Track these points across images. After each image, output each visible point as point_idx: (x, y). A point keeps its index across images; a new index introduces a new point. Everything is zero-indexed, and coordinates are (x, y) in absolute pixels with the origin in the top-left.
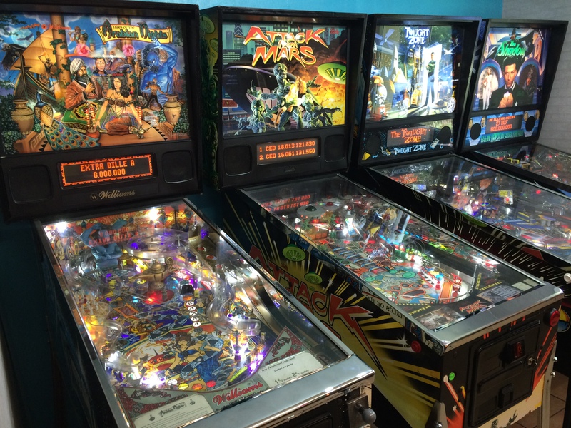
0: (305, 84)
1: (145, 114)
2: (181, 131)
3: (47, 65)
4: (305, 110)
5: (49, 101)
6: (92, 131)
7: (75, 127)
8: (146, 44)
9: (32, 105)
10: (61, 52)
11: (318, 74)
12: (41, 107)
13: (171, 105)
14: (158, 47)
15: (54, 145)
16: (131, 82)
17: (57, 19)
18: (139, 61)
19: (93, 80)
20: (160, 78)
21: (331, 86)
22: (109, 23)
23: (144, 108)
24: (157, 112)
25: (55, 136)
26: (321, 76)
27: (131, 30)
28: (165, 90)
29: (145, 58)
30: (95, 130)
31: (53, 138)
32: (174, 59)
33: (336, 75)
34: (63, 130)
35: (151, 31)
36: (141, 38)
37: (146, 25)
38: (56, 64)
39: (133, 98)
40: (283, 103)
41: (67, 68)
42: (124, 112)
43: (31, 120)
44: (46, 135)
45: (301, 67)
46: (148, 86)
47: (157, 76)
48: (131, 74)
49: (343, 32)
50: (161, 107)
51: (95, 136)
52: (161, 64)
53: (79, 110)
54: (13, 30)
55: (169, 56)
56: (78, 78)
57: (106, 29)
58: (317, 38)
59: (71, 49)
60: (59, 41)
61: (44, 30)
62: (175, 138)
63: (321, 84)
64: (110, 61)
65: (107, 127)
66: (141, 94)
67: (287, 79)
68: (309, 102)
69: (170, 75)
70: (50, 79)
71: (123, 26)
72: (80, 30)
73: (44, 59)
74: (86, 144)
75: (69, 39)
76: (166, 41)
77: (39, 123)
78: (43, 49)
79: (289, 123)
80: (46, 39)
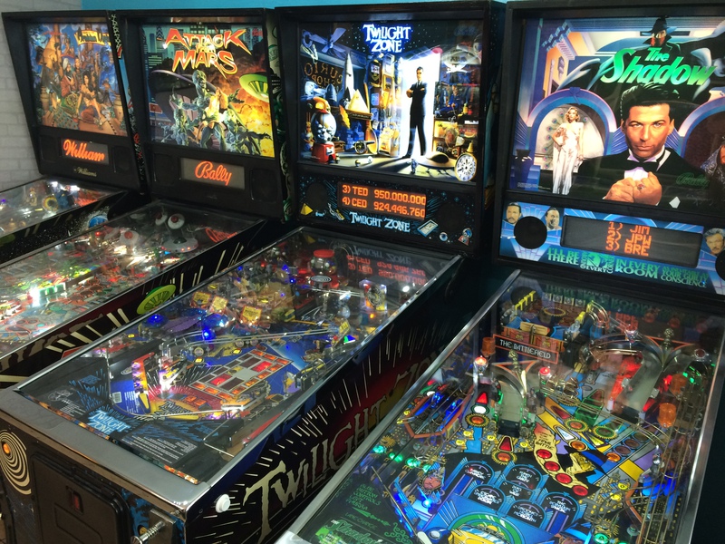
0: (226, 97)
3: (53, 62)
4: (227, 130)
6: (75, 117)
7: (67, 112)
8: (101, 47)
10: (59, 52)
11: (240, 86)
13: (118, 103)
14: (108, 49)
17: (56, 26)
18: (98, 61)
19: (74, 76)
20: (110, 78)
21: (257, 104)
24: (110, 108)
25: (59, 117)
26: (244, 91)
27: (92, 33)
29: (101, 58)
33: (262, 90)
34: (62, 113)
35: (104, 35)
38: (57, 62)
39: (95, 93)
40: (204, 117)
42: (91, 104)
43: (48, 102)
44: (55, 115)
45: (220, 77)
46: (103, 84)
50: (112, 104)
51: (76, 121)
52: (111, 65)
54: (39, 37)
57: (79, 34)
58: (236, 41)
62: (121, 134)
63: (245, 100)
64: (82, 60)
65: (82, 116)
66: (100, 91)
67: (206, 89)
68: (231, 120)
70: (55, 73)
71: (88, 31)
73: (52, 57)
75: (62, 43)
77: (51, 105)
78: (51, 50)
80: (53, 41)
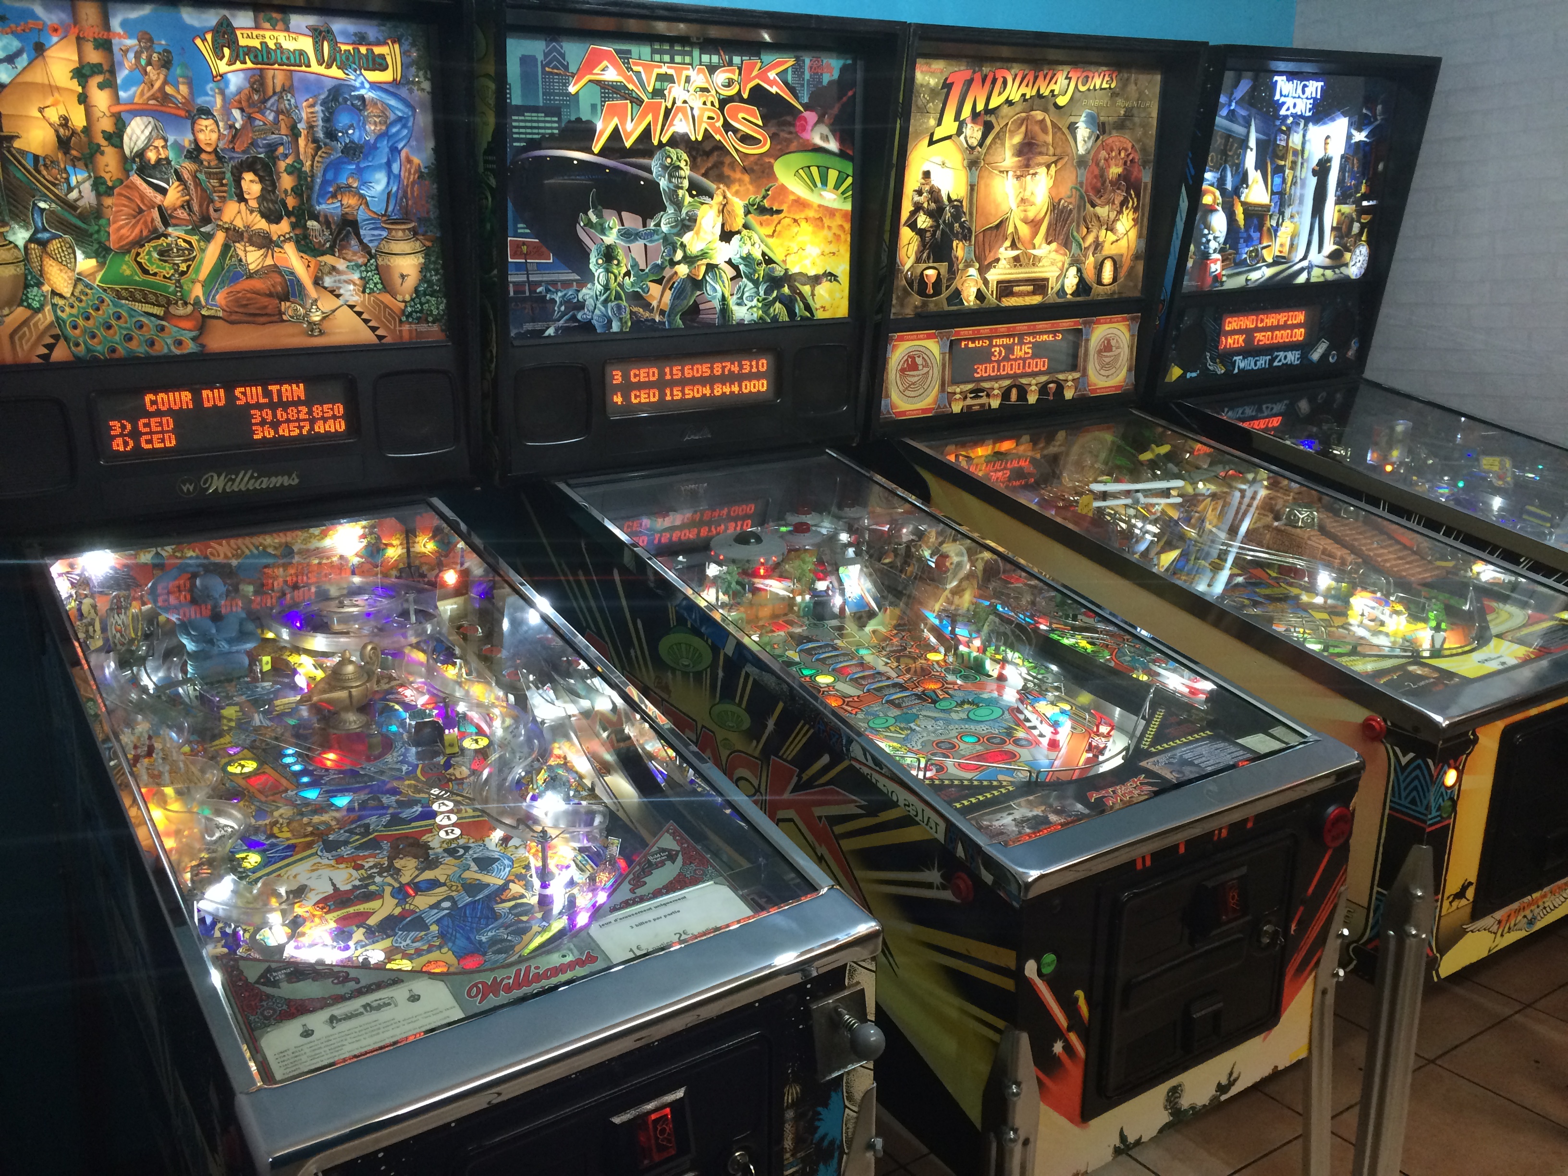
0: (738, 205)
1: (326, 270)
2: (422, 317)
3: (61, 131)
4: (738, 275)
5: (65, 226)
6: (181, 311)
7: (135, 300)
8: (330, 84)
9: (20, 236)
10: (98, 97)
11: (775, 179)
12: (43, 244)
13: (396, 247)
14: (362, 92)
15: (77, 345)
16: (287, 182)
17: (89, 11)
18: (311, 127)
19: (186, 175)
20: (366, 176)
21: (811, 214)
22: (229, 24)
23: (323, 254)
24: (358, 266)
25: (81, 322)
26: (783, 188)
27: (289, 43)
28: (380, 208)
29: (326, 120)
30: (190, 308)
31: (75, 327)
32: (404, 126)
33: (824, 183)
34: (104, 307)
35: (344, 48)
36: (315, 68)
37: (329, 31)
38: (87, 130)
39: (294, 226)
40: (679, 255)
41: (115, 140)
42: (269, 262)
43: (16, 277)
44: (58, 318)
45: (727, 160)
46: (334, 196)
47: (360, 171)
48: (289, 161)
49: (843, 70)
50: (369, 253)
51: (188, 324)
52: (370, 138)
53: (148, 254)
55: (392, 117)
56: (145, 169)
57: (221, 41)
58: (772, 83)
59: (125, 91)
60: (96, 69)
61: (55, 39)
62: (406, 336)
63: (784, 207)
64: (232, 127)
65: (223, 303)
66: (315, 217)
67: (689, 190)
68: (749, 255)
69: (395, 168)
70: (70, 169)
71: (268, 34)
72: (151, 40)
73: (53, 115)
74: (165, 346)
75: (121, 64)
76: (386, 76)
77: (39, 284)
78: (52, 89)
79: (695, 309)
80: (61, 61)
